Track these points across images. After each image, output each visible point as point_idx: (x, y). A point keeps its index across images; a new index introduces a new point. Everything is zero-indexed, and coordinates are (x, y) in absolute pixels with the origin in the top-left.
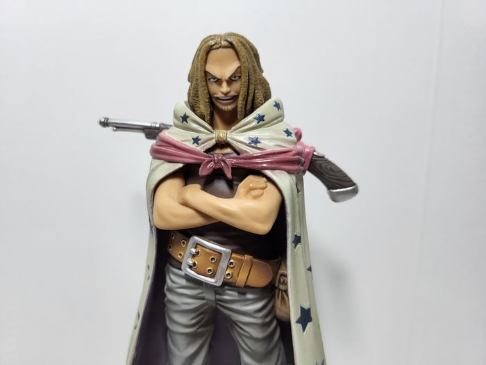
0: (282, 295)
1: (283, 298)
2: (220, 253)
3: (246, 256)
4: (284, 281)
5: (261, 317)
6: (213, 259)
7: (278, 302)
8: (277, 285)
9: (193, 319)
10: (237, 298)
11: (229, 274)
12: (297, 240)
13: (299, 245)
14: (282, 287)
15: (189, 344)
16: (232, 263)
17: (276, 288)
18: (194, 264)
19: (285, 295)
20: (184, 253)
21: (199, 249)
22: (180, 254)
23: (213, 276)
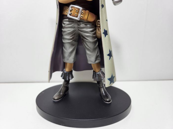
0: (98, 28)
1: (99, 29)
2: (79, 9)
3: (87, 11)
4: (99, 24)
5: (92, 34)
6: (77, 11)
7: (97, 30)
8: (97, 25)
9: (71, 37)
10: (84, 26)
11: (82, 16)
12: (103, 6)
13: (103, 8)
14: (98, 25)
15: (70, 48)
16: (83, 12)
17: (97, 26)
18: (71, 13)
19: (99, 28)
20: (68, 12)
21: (73, 8)
22: (67, 13)
23: (77, 17)
